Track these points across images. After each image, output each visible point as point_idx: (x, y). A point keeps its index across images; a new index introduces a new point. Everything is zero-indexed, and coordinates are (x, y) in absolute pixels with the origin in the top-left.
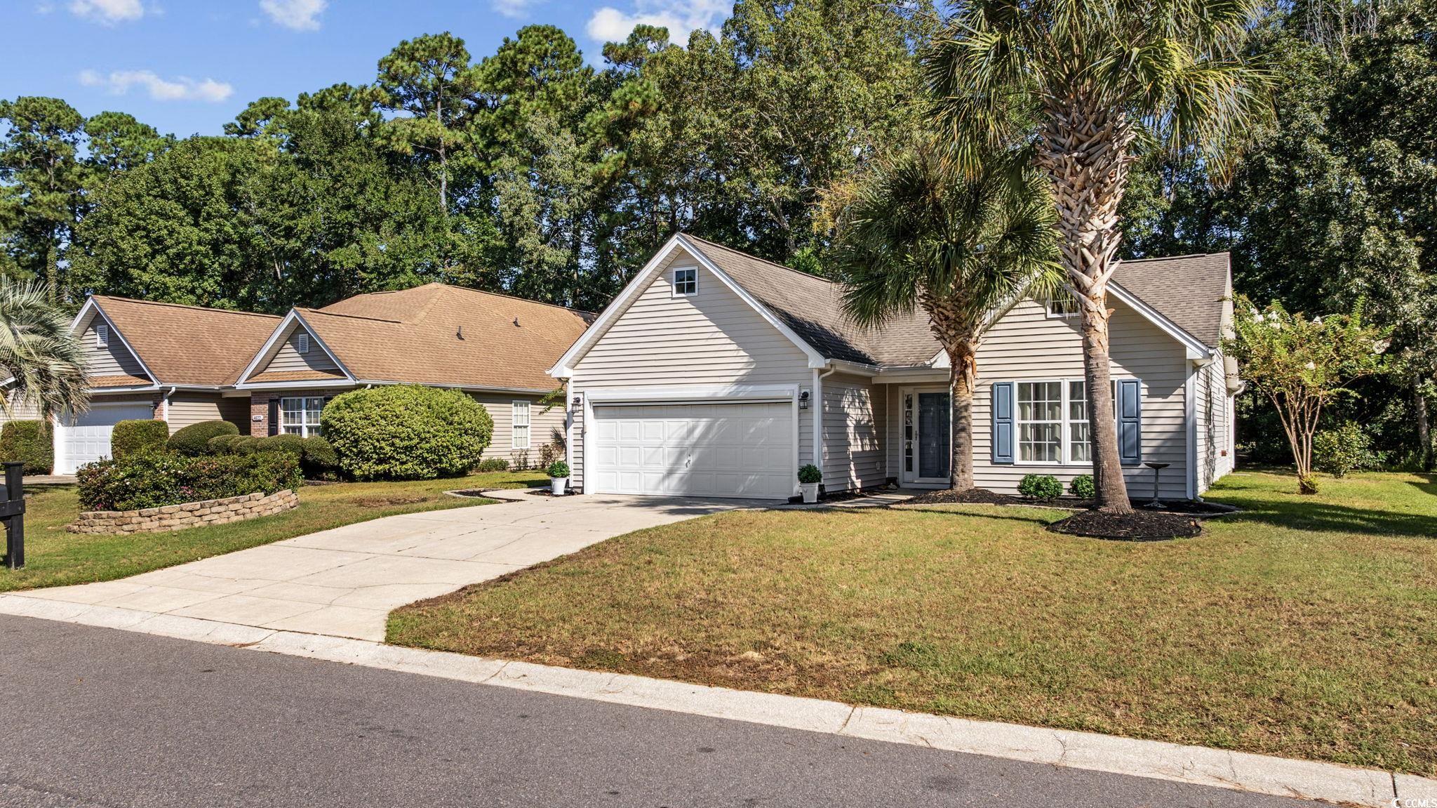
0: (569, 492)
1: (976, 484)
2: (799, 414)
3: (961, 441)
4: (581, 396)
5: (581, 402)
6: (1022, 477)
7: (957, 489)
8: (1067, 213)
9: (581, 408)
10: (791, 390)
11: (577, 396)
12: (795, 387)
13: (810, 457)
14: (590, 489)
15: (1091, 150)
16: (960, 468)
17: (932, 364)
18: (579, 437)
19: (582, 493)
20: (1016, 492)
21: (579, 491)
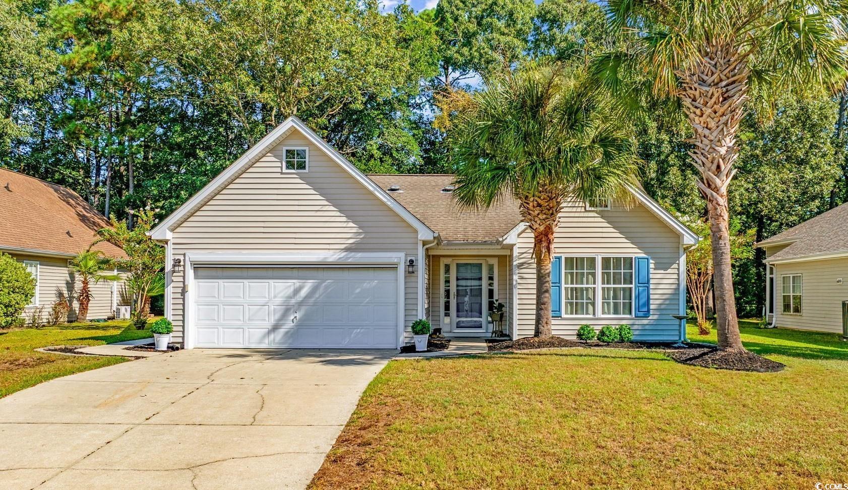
0: (172, 348)
1: (554, 333)
2: (406, 277)
3: (546, 300)
4: (182, 258)
5: (182, 263)
6: (578, 327)
7: (543, 337)
8: (707, 132)
9: (181, 268)
10: (399, 258)
11: (177, 257)
12: (402, 255)
13: (414, 312)
14: (190, 344)
15: (730, 88)
16: (544, 320)
17: (503, 240)
18: (179, 296)
19: (183, 348)
20: (574, 338)
21: (179, 346)
